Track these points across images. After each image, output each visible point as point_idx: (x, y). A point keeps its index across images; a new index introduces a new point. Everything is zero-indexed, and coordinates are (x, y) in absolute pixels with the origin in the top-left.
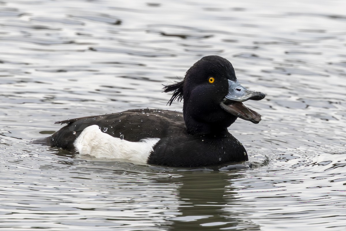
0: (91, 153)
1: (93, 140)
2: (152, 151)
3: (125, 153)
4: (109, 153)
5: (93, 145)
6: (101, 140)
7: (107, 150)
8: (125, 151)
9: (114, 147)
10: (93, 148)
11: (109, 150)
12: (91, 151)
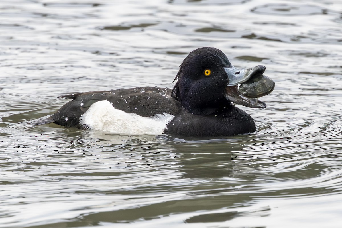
0: (103, 129)
1: (105, 116)
2: (166, 129)
3: (138, 130)
4: (122, 129)
5: (105, 121)
6: (114, 116)
7: (119, 126)
8: (138, 128)
9: (126, 123)
10: (105, 124)
11: (122, 126)
12: (103, 127)
